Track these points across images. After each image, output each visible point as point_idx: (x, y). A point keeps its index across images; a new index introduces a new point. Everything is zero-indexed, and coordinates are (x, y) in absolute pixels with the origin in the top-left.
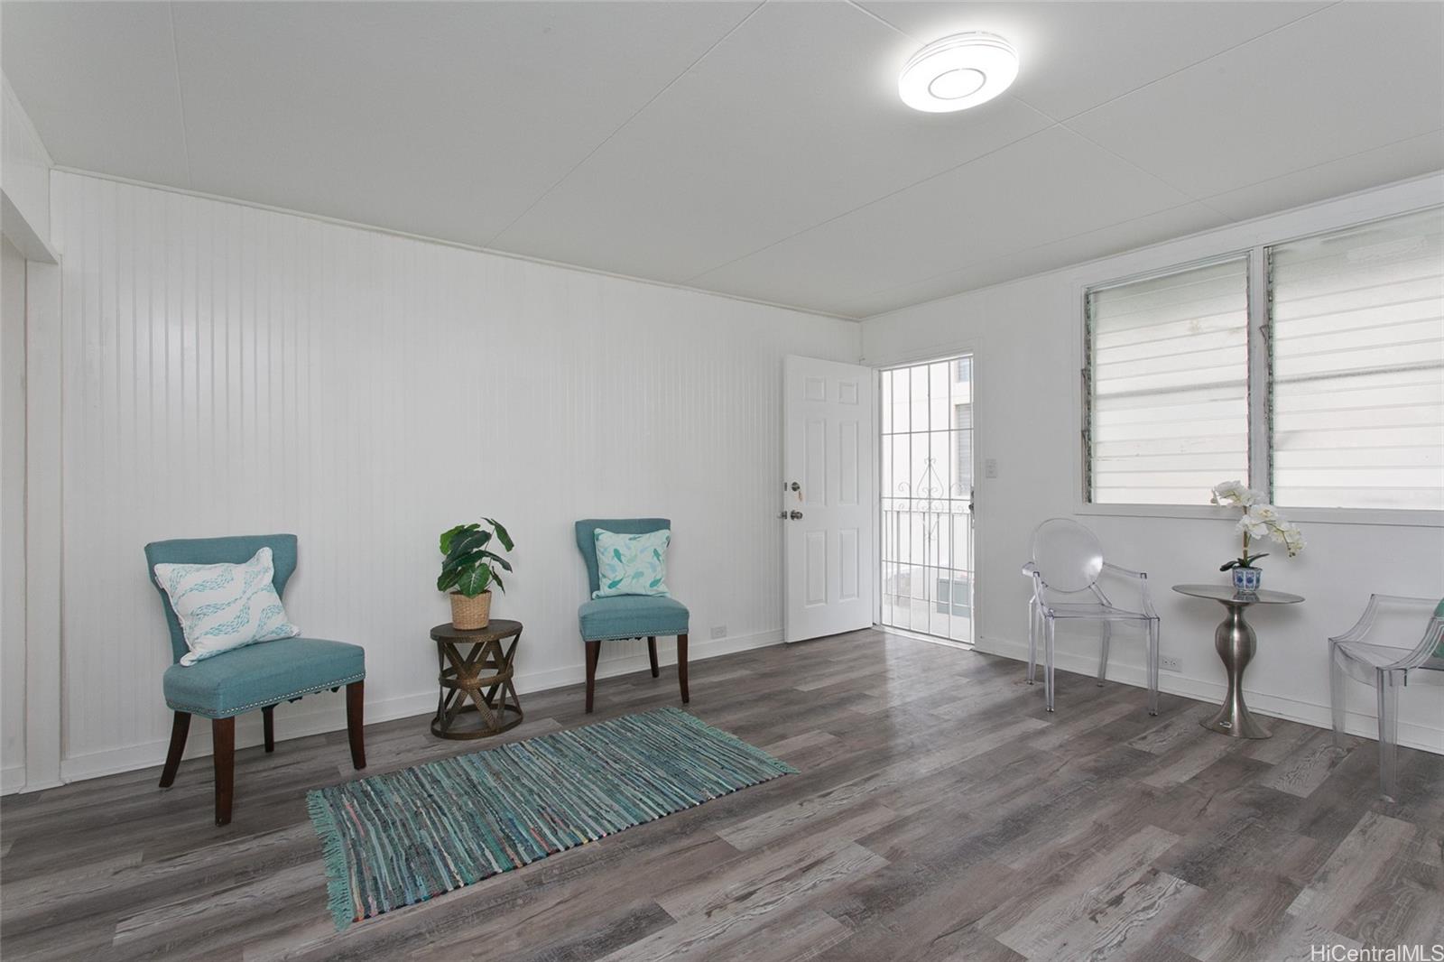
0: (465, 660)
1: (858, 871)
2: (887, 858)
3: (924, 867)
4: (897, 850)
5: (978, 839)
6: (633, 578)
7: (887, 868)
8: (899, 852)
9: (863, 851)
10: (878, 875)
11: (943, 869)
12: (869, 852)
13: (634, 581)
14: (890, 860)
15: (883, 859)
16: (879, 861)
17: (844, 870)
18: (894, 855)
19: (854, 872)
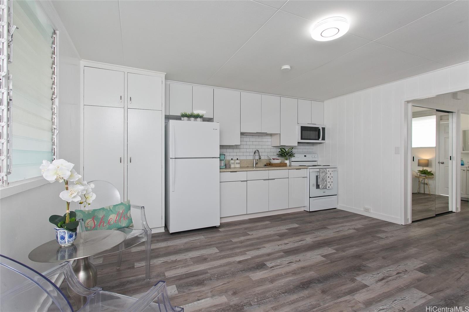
1: (365, 276)
2: (356, 279)
3: (343, 275)
4: (352, 281)
5: (321, 282)
7: (356, 276)
8: (351, 281)
9: (364, 282)
10: (358, 275)
11: (336, 274)
12: (363, 282)
14: (354, 279)
15: (357, 279)
16: (359, 278)
17: (370, 277)
18: (353, 280)
19: (366, 276)
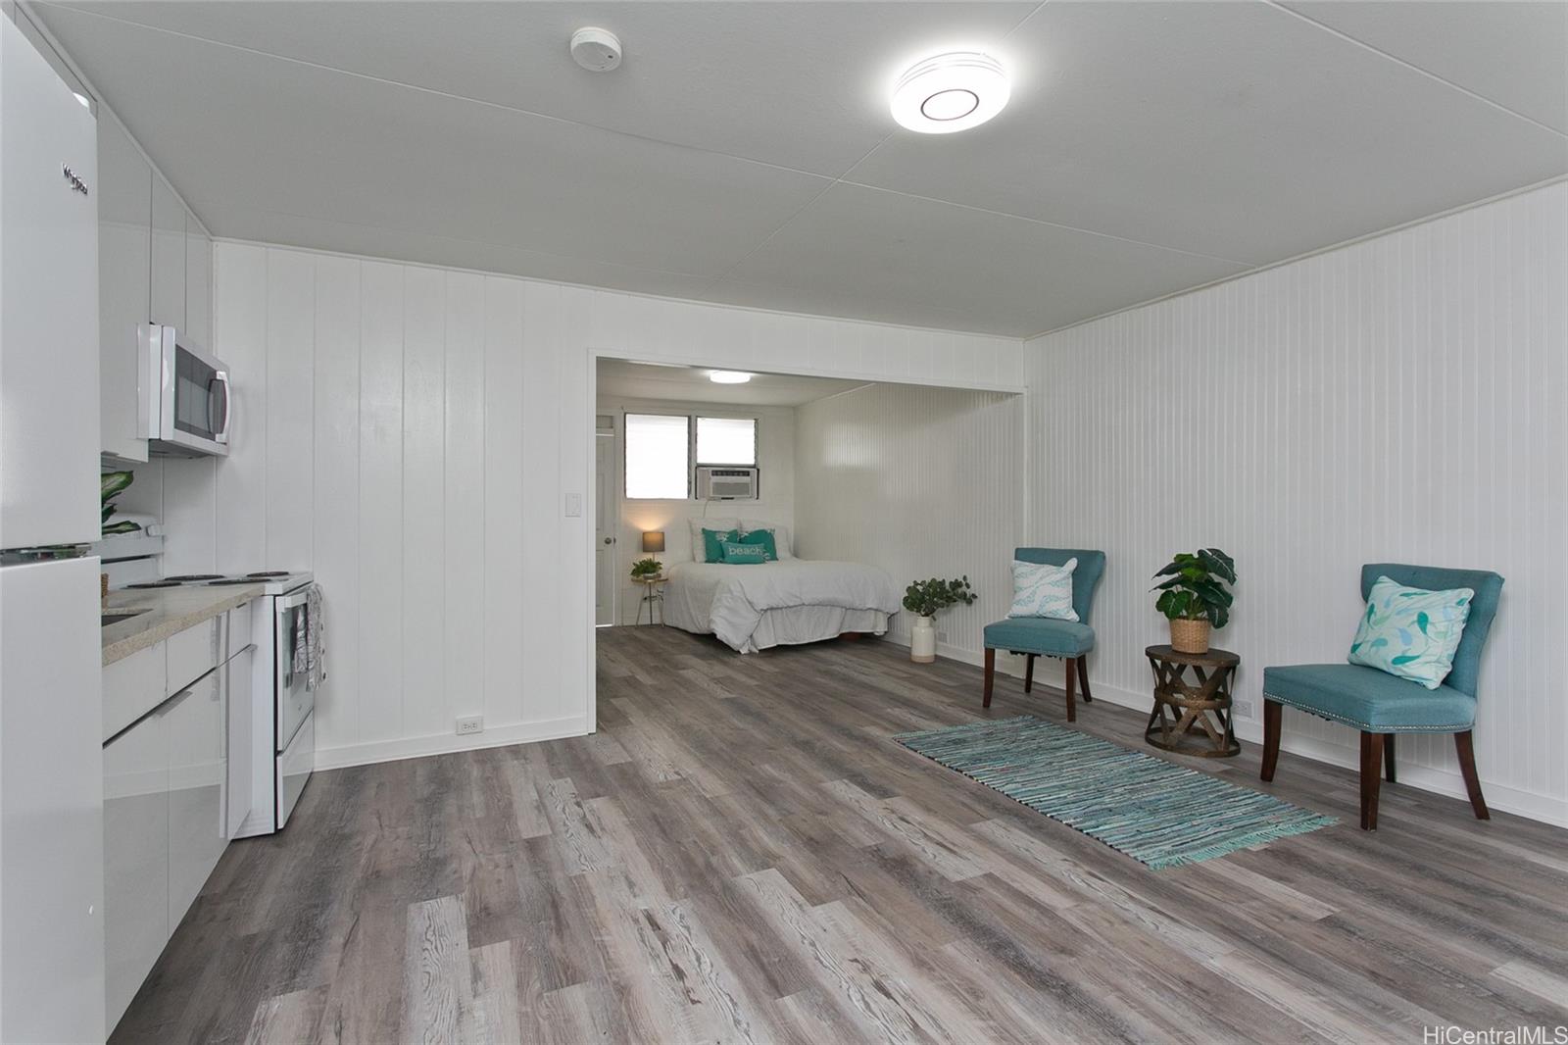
0: (1208, 678)
6: (1372, 646)
13: (1374, 649)
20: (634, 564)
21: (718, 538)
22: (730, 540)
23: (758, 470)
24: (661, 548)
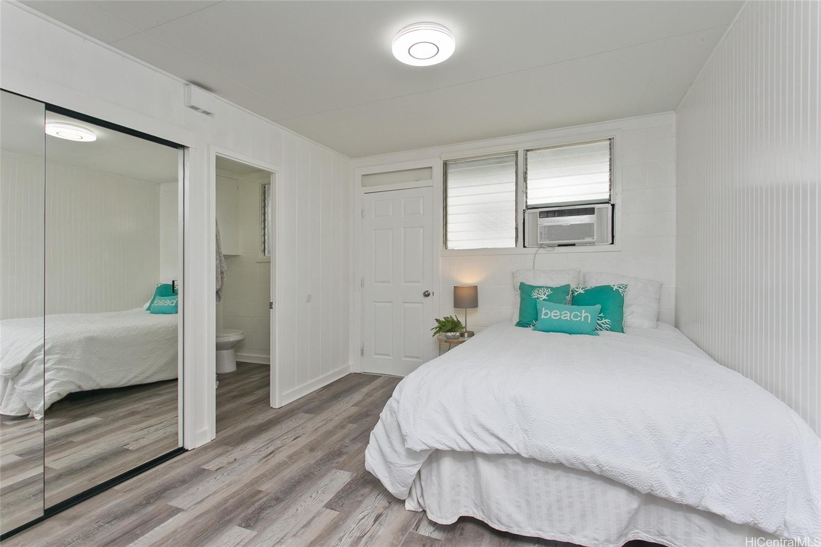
20: (437, 320)
21: (535, 295)
22: (550, 299)
23: (613, 206)
24: (474, 303)
